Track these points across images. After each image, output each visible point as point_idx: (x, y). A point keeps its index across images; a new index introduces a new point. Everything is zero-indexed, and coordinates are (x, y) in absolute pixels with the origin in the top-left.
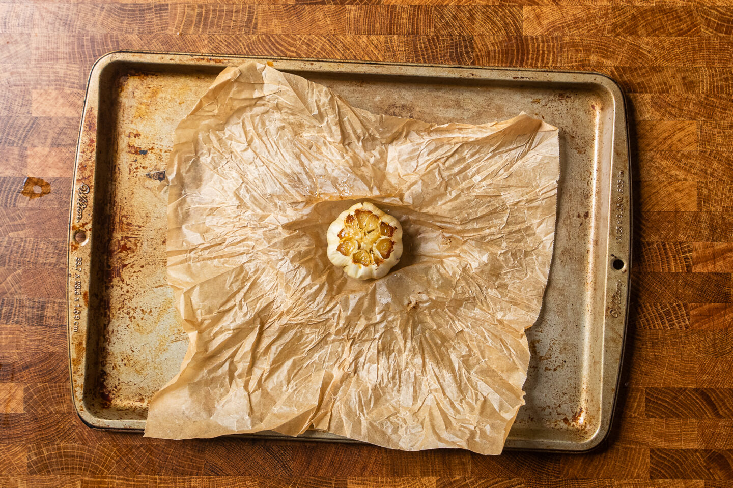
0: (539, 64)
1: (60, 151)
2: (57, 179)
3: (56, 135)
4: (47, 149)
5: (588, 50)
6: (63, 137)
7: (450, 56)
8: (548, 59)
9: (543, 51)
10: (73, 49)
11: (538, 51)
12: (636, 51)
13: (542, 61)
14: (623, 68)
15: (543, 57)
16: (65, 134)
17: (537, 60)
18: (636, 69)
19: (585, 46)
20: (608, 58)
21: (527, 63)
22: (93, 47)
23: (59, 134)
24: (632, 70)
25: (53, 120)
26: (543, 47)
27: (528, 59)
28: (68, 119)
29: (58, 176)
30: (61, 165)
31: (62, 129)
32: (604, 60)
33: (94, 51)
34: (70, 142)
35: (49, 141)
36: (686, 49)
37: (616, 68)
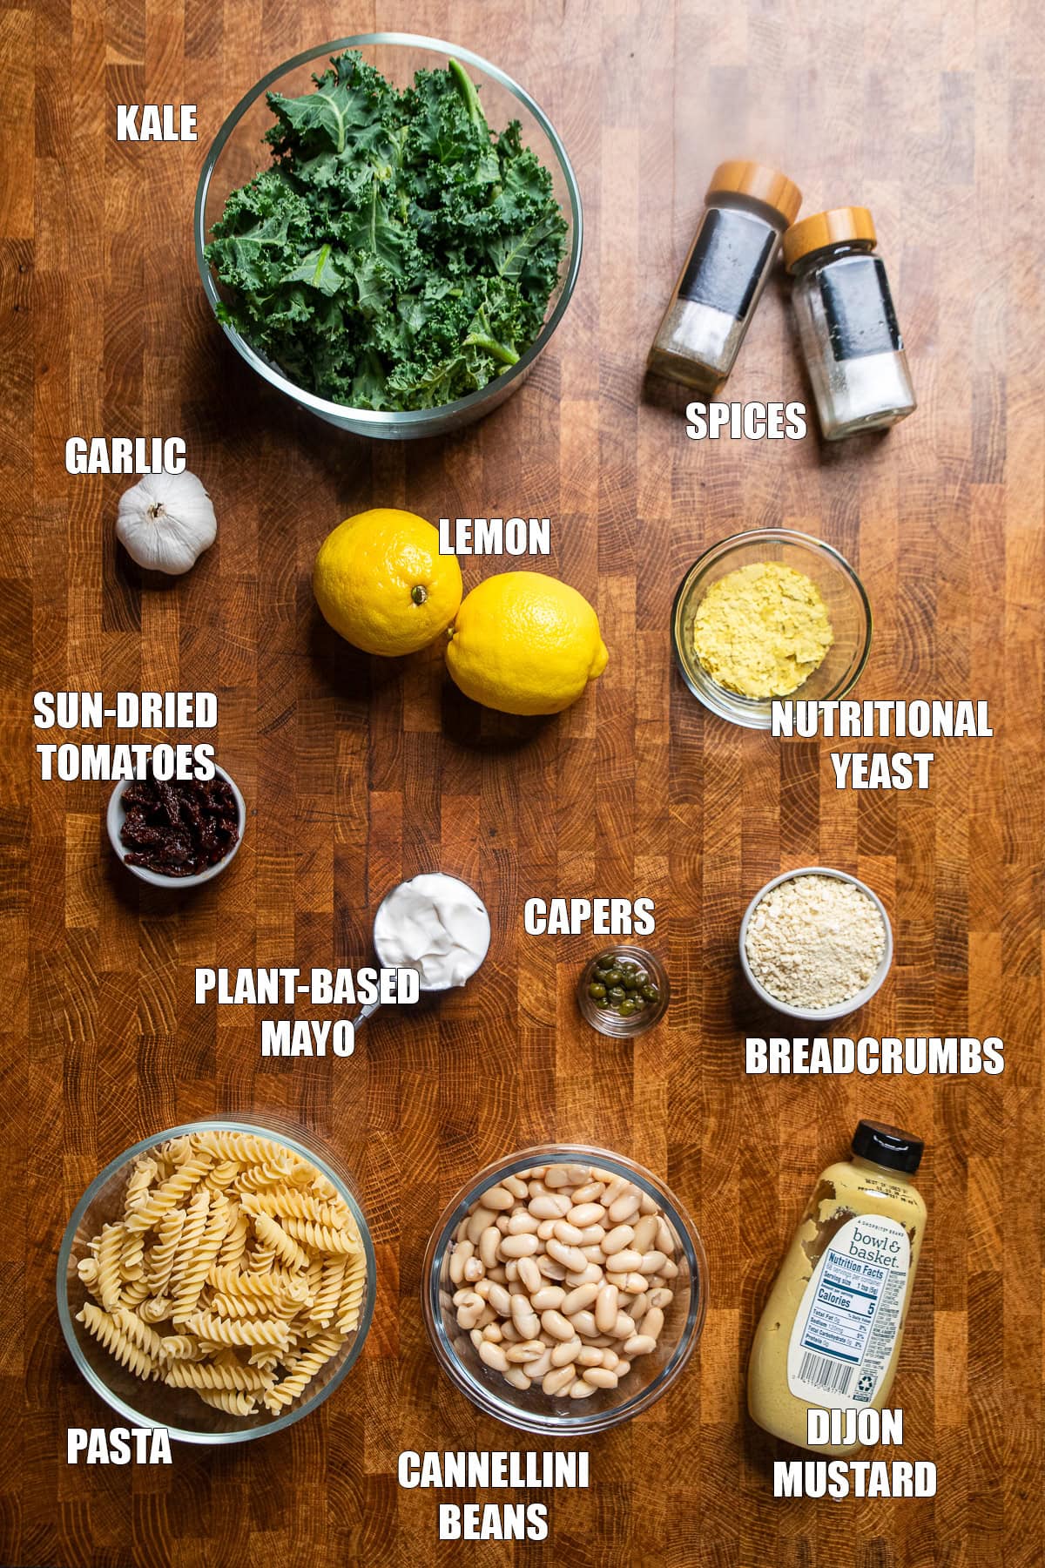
0: (704, 1053)
1: (593, 443)
2: (558, 438)
3: (614, 437)
4: (595, 426)
5: (722, 1114)
6: (612, 446)
7: (715, 940)
8: (711, 1064)
9: (721, 1058)
10: (724, 459)
11: (721, 1051)
12: (723, 1176)
13: (709, 1057)
14: (699, 1160)
15: (714, 1057)
16: (616, 449)
17: (709, 1050)
18: (698, 1175)
19: (727, 1111)
20: (712, 1140)
21: (705, 1037)
22: (727, 484)
23: (616, 442)
24: (697, 1170)
25: (633, 434)
26: (727, 1057)
27: (711, 1038)
28: (634, 452)
29: (562, 439)
30: (576, 443)
31: (622, 444)
32: (709, 1136)
33: (721, 485)
34: (605, 456)
35: (606, 429)
36: (724, 1240)
37: (699, 1151)
